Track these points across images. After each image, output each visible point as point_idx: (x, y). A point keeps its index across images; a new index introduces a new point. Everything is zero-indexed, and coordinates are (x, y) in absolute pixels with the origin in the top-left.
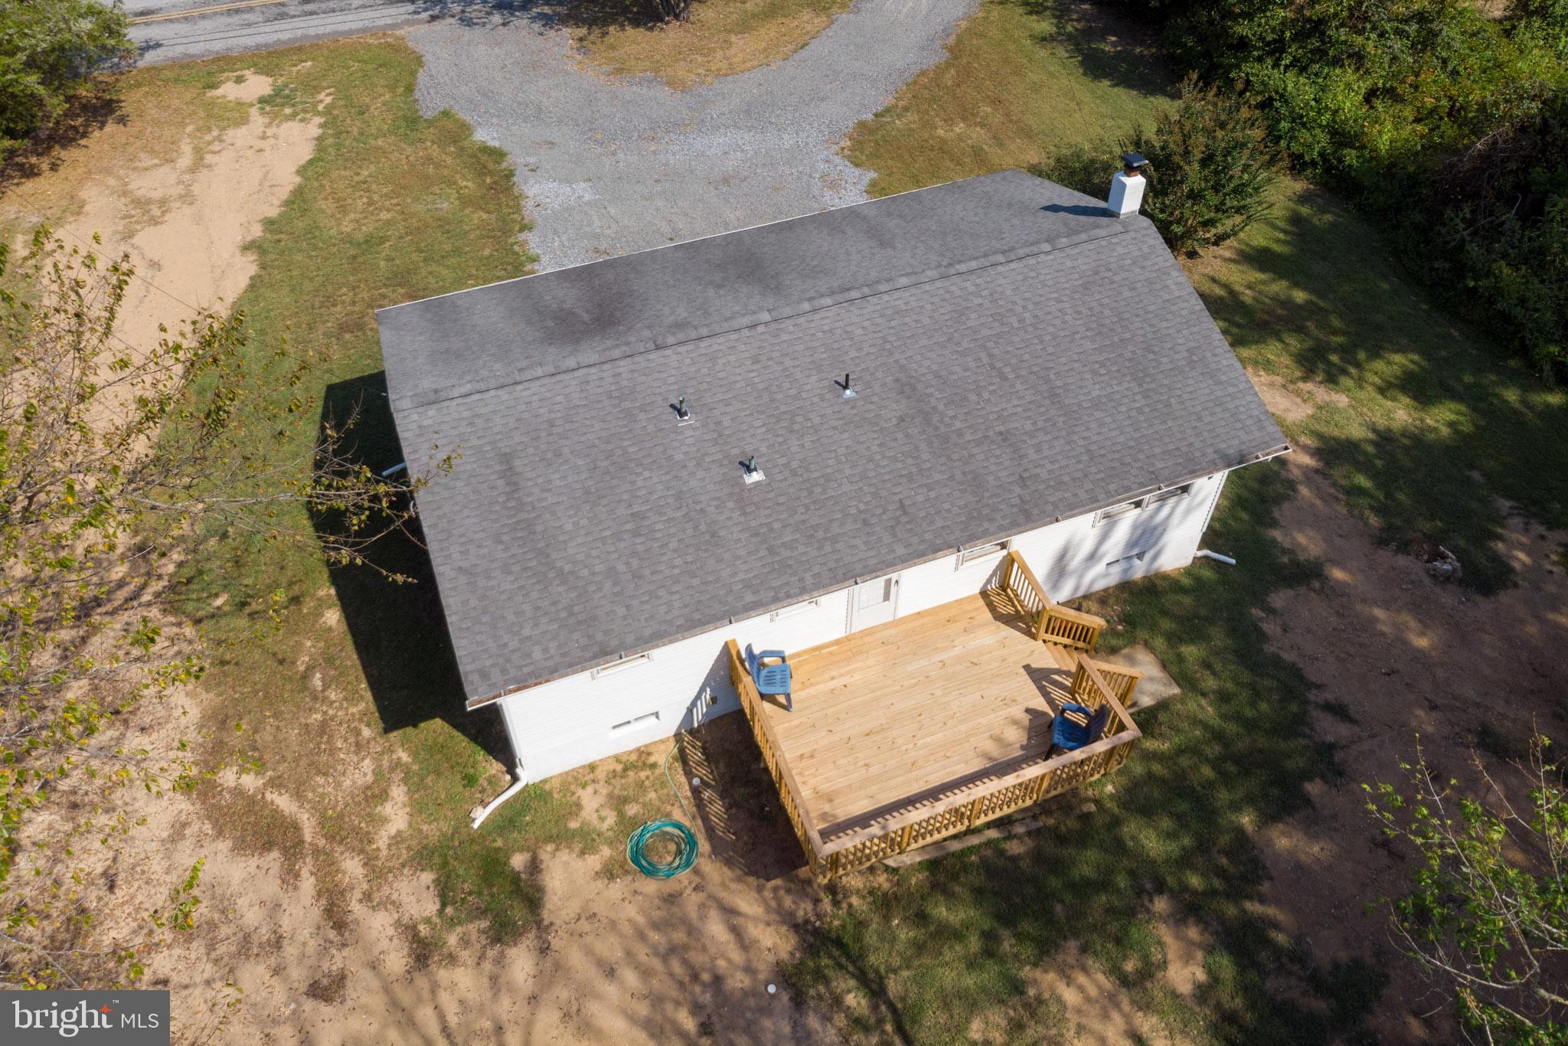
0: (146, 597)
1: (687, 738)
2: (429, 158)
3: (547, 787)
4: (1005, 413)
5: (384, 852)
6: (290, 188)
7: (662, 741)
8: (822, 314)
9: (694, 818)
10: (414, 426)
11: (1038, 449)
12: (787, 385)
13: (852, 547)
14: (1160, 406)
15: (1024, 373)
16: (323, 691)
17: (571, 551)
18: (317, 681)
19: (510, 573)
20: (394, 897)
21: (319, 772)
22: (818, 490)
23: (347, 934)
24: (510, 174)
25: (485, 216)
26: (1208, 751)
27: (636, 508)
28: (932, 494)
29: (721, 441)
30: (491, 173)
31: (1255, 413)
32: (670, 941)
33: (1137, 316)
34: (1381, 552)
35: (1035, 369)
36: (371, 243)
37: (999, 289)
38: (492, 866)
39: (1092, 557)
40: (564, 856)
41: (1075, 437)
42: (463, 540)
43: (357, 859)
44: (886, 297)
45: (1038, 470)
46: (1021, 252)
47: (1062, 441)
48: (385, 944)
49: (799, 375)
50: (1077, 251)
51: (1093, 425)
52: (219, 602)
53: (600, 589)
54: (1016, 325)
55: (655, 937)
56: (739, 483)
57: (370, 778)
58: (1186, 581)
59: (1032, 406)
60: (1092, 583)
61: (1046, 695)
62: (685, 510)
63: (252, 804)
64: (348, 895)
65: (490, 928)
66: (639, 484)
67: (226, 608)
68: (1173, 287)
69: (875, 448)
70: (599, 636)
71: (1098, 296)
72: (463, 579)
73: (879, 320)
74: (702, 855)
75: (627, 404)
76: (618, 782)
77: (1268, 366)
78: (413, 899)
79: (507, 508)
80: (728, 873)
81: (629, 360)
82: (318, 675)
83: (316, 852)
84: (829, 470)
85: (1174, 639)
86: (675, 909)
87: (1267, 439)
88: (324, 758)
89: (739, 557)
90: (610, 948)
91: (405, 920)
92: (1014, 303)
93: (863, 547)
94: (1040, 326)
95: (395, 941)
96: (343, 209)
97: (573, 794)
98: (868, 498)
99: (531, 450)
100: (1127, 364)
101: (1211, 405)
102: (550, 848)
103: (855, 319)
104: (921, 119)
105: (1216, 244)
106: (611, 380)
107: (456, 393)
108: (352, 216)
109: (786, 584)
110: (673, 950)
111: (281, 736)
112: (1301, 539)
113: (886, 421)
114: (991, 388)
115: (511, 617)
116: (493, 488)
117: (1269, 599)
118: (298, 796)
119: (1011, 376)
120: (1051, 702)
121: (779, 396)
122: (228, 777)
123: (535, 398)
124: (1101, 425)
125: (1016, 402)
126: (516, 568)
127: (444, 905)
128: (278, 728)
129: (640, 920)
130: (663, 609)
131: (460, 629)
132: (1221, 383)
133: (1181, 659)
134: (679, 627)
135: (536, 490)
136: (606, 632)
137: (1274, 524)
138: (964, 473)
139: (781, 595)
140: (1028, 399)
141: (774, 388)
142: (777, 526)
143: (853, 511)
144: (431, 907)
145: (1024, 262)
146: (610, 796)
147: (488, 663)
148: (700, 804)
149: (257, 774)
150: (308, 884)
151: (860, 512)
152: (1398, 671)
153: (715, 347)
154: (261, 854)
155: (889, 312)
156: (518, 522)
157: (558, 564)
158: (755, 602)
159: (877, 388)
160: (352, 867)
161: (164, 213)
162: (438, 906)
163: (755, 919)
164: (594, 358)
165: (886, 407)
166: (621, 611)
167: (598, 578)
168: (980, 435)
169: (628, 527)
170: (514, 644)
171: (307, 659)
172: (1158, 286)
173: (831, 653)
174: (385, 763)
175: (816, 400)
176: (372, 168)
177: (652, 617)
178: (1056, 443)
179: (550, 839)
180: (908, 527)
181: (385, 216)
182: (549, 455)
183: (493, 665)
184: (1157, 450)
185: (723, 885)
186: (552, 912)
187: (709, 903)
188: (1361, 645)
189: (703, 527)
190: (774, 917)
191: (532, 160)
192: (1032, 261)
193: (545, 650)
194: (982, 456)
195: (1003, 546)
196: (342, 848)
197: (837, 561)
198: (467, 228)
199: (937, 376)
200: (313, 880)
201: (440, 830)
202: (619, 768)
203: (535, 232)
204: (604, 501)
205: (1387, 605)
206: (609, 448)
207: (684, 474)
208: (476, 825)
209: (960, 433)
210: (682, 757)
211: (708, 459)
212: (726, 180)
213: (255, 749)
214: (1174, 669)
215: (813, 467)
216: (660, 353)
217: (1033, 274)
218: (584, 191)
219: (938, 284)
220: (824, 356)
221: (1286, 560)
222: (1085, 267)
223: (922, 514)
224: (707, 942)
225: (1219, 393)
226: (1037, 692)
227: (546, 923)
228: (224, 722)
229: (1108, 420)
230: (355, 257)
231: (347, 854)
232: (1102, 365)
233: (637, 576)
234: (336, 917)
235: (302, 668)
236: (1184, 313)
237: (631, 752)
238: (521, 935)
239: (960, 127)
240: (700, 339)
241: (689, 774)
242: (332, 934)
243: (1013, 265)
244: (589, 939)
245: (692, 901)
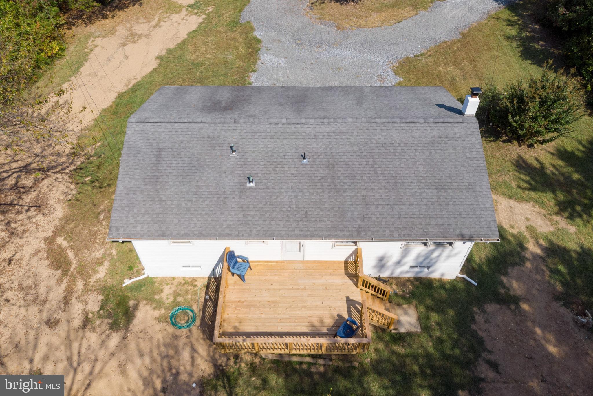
0: (67, 171)
1: (213, 279)
2: (234, 38)
3: (155, 280)
4: (369, 188)
5: (91, 284)
6: (182, 39)
7: (203, 278)
8: (308, 125)
9: (200, 310)
10: (132, 129)
11: (377, 207)
12: (280, 151)
13: (278, 224)
14: (443, 204)
15: (385, 172)
16: (102, 220)
17: (168, 193)
18: (102, 217)
19: (142, 194)
20: (87, 300)
21: (86, 248)
22: (275, 197)
23: (67, 307)
24: (259, 49)
25: (242, 63)
26: (421, 360)
27: (199, 184)
28: (321, 213)
29: (244, 167)
30: (252, 48)
31: (489, 219)
32: (167, 353)
33: (451, 161)
34: (555, 303)
35: (392, 172)
36: (199, 65)
37: (392, 134)
38: (122, 302)
39: (399, 263)
40: (148, 307)
41: (396, 206)
42: (131, 177)
43: (82, 283)
44: (339, 125)
45: (373, 216)
46: (408, 120)
47: (389, 206)
48: (76, 315)
49: (287, 148)
50: (436, 126)
51: (407, 204)
52: (87, 179)
53: (172, 210)
54: (392, 151)
55: (163, 349)
56: (244, 185)
57: (100, 256)
58: (448, 286)
59: (383, 188)
60: (402, 273)
61: (349, 311)
62: (217, 190)
63: (62, 251)
64: (74, 294)
65: (112, 323)
66: (204, 174)
67: (87, 182)
68: (475, 153)
69: (306, 187)
70: (164, 228)
71: (436, 148)
72: (125, 191)
73: (331, 134)
74: (196, 325)
75: (214, 142)
76: (180, 287)
77: (542, 204)
78: (92, 303)
79: (152, 170)
80: (201, 336)
81: (222, 124)
82: (103, 215)
83: (72, 275)
84: (282, 191)
85: (429, 308)
86: (175, 342)
87: (490, 233)
88: (90, 244)
89: (230, 214)
90: (145, 346)
91: (87, 310)
92: (395, 141)
93: (282, 226)
94: (403, 154)
95: (80, 316)
96: (195, 51)
97: (163, 286)
98: (294, 206)
99: (170, 150)
100: (436, 181)
101: (469, 210)
102: (145, 302)
103: (321, 131)
104: (434, 61)
105: (542, 144)
106: (211, 130)
107: (152, 121)
108: (197, 54)
109: (245, 231)
110: (167, 356)
111: (82, 232)
112: (515, 284)
113: (315, 177)
114: (368, 175)
115: (136, 211)
116: (150, 160)
117: (485, 306)
118: (76, 254)
119: (380, 172)
120: (350, 315)
121: (275, 155)
122: (61, 240)
123: (180, 130)
124: (411, 204)
125: (376, 184)
126: (145, 193)
127: (101, 309)
128: (82, 229)
129: (161, 340)
130: (192, 226)
131: (116, 210)
132: (478, 201)
133: (428, 318)
134: (195, 234)
135: (165, 166)
136: (167, 228)
137: (506, 274)
138: (339, 208)
139: (240, 235)
140: (383, 184)
141: (275, 151)
142: (251, 207)
143: (285, 210)
144: (96, 308)
145: (408, 125)
146: (175, 291)
147: (121, 225)
148: (205, 306)
149: (68, 242)
150: (64, 285)
151: (288, 211)
152: (534, 359)
153: (258, 128)
154: (56, 270)
155: (338, 132)
156: (155, 176)
157: (161, 196)
158: (229, 234)
159: (317, 163)
160: (80, 284)
161: (138, 40)
162: (99, 309)
163: (202, 357)
164: (209, 120)
165: (317, 171)
166: (176, 221)
167: (173, 206)
168: (354, 194)
169: (193, 190)
170: (132, 221)
171: (103, 207)
172: (467, 151)
173: (272, 265)
174: (108, 252)
175: (290, 160)
176: (213, 38)
177: (187, 227)
178: (386, 207)
179: (146, 299)
180: (305, 223)
181: (208, 56)
182: (176, 154)
183: (122, 227)
184: (433, 223)
185: (197, 340)
186: (134, 325)
187: (189, 344)
188: (521, 341)
189: (222, 199)
190: (210, 359)
191: (269, 46)
192: (412, 125)
193: (142, 227)
194: (350, 203)
195: (356, 243)
196: (80, 277)
197: (269, 228)
198: (233, 66)
199: (346, 164)
200: (66, 284)
201: (112, 282)
202: (183, 282)
203: (256, 73)
204: (189, 177)
205: (544, 328)
206: (199, 157)
207: (224, 175)
208: (124, 285)
209: (345, 191)
210: (208, 286)
211: (236, 172)
212: (339, 69)
213: (72, 233)
214: (423, 321)
215: (276, 187)
216: (236, 125)
217: (410, 131)
218: (282, 61)
219: (365, 125)
220: (301, 143)
221: (503, 291)
222: (435, 134)
223: (313, 220)
224: (181, 358)
225: (475, 206)
226: (346, 309)
227: (130, 329)
228: (67, 221)
229: (415, 203)
230: (190, 69)
231: (80, 280)
232: (424, 178)
233: (188, 210)
234: (66, 301)
235: (100, 210)
236: (475, 165)
237: (190, 278)
238: (120, 330)
239: (450, 68)
240: (254, 123)
241: (207, 293)
242: (62, 306)
243: (402, 125)
244: (141, 340)
245: (183, 340)
